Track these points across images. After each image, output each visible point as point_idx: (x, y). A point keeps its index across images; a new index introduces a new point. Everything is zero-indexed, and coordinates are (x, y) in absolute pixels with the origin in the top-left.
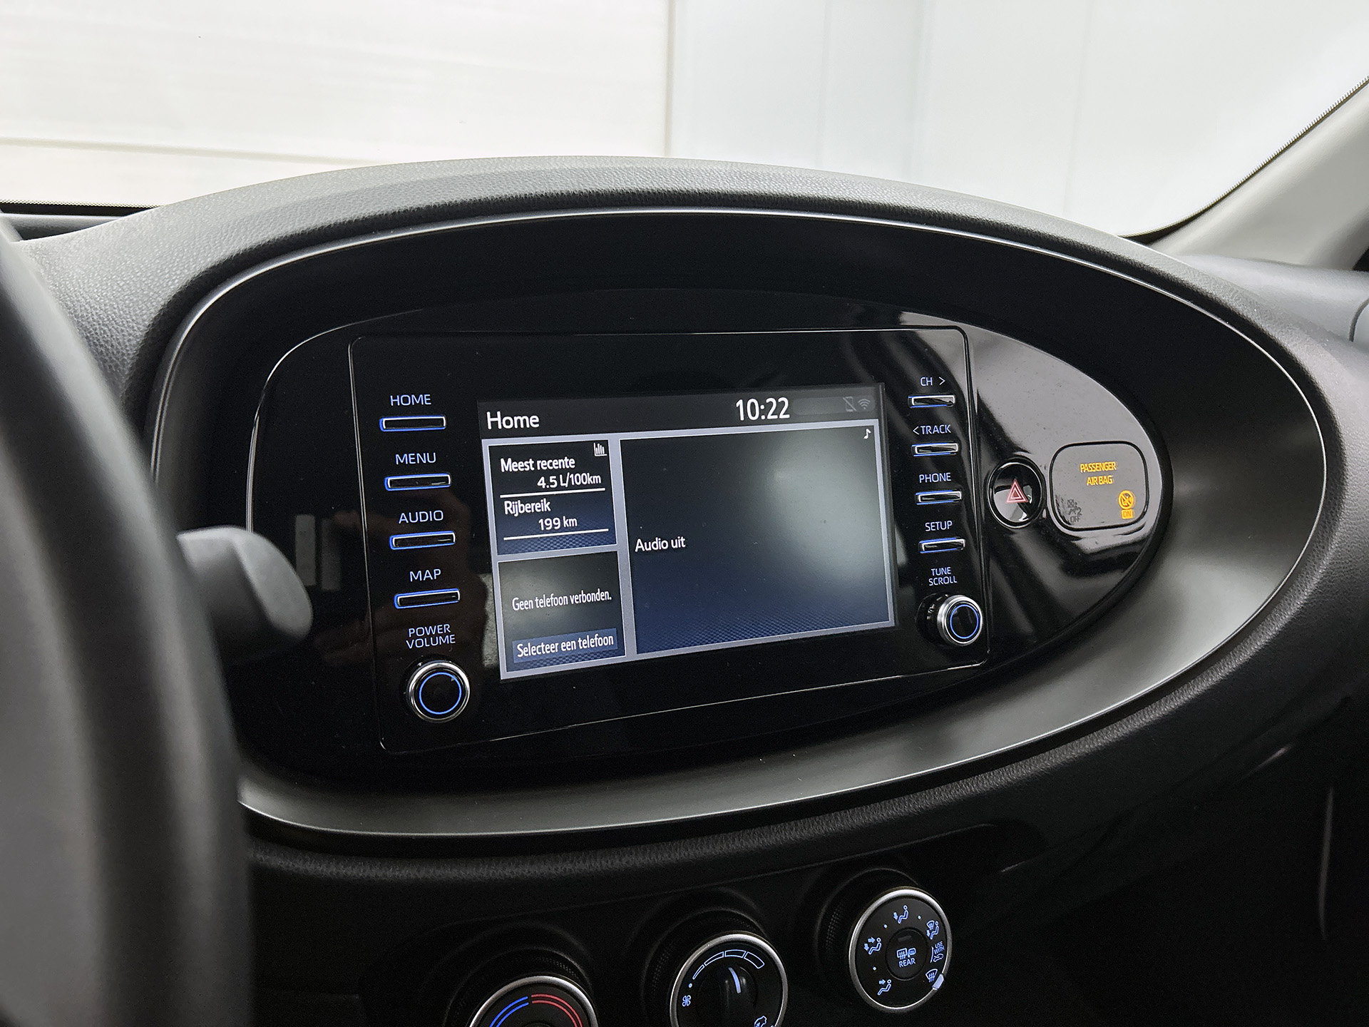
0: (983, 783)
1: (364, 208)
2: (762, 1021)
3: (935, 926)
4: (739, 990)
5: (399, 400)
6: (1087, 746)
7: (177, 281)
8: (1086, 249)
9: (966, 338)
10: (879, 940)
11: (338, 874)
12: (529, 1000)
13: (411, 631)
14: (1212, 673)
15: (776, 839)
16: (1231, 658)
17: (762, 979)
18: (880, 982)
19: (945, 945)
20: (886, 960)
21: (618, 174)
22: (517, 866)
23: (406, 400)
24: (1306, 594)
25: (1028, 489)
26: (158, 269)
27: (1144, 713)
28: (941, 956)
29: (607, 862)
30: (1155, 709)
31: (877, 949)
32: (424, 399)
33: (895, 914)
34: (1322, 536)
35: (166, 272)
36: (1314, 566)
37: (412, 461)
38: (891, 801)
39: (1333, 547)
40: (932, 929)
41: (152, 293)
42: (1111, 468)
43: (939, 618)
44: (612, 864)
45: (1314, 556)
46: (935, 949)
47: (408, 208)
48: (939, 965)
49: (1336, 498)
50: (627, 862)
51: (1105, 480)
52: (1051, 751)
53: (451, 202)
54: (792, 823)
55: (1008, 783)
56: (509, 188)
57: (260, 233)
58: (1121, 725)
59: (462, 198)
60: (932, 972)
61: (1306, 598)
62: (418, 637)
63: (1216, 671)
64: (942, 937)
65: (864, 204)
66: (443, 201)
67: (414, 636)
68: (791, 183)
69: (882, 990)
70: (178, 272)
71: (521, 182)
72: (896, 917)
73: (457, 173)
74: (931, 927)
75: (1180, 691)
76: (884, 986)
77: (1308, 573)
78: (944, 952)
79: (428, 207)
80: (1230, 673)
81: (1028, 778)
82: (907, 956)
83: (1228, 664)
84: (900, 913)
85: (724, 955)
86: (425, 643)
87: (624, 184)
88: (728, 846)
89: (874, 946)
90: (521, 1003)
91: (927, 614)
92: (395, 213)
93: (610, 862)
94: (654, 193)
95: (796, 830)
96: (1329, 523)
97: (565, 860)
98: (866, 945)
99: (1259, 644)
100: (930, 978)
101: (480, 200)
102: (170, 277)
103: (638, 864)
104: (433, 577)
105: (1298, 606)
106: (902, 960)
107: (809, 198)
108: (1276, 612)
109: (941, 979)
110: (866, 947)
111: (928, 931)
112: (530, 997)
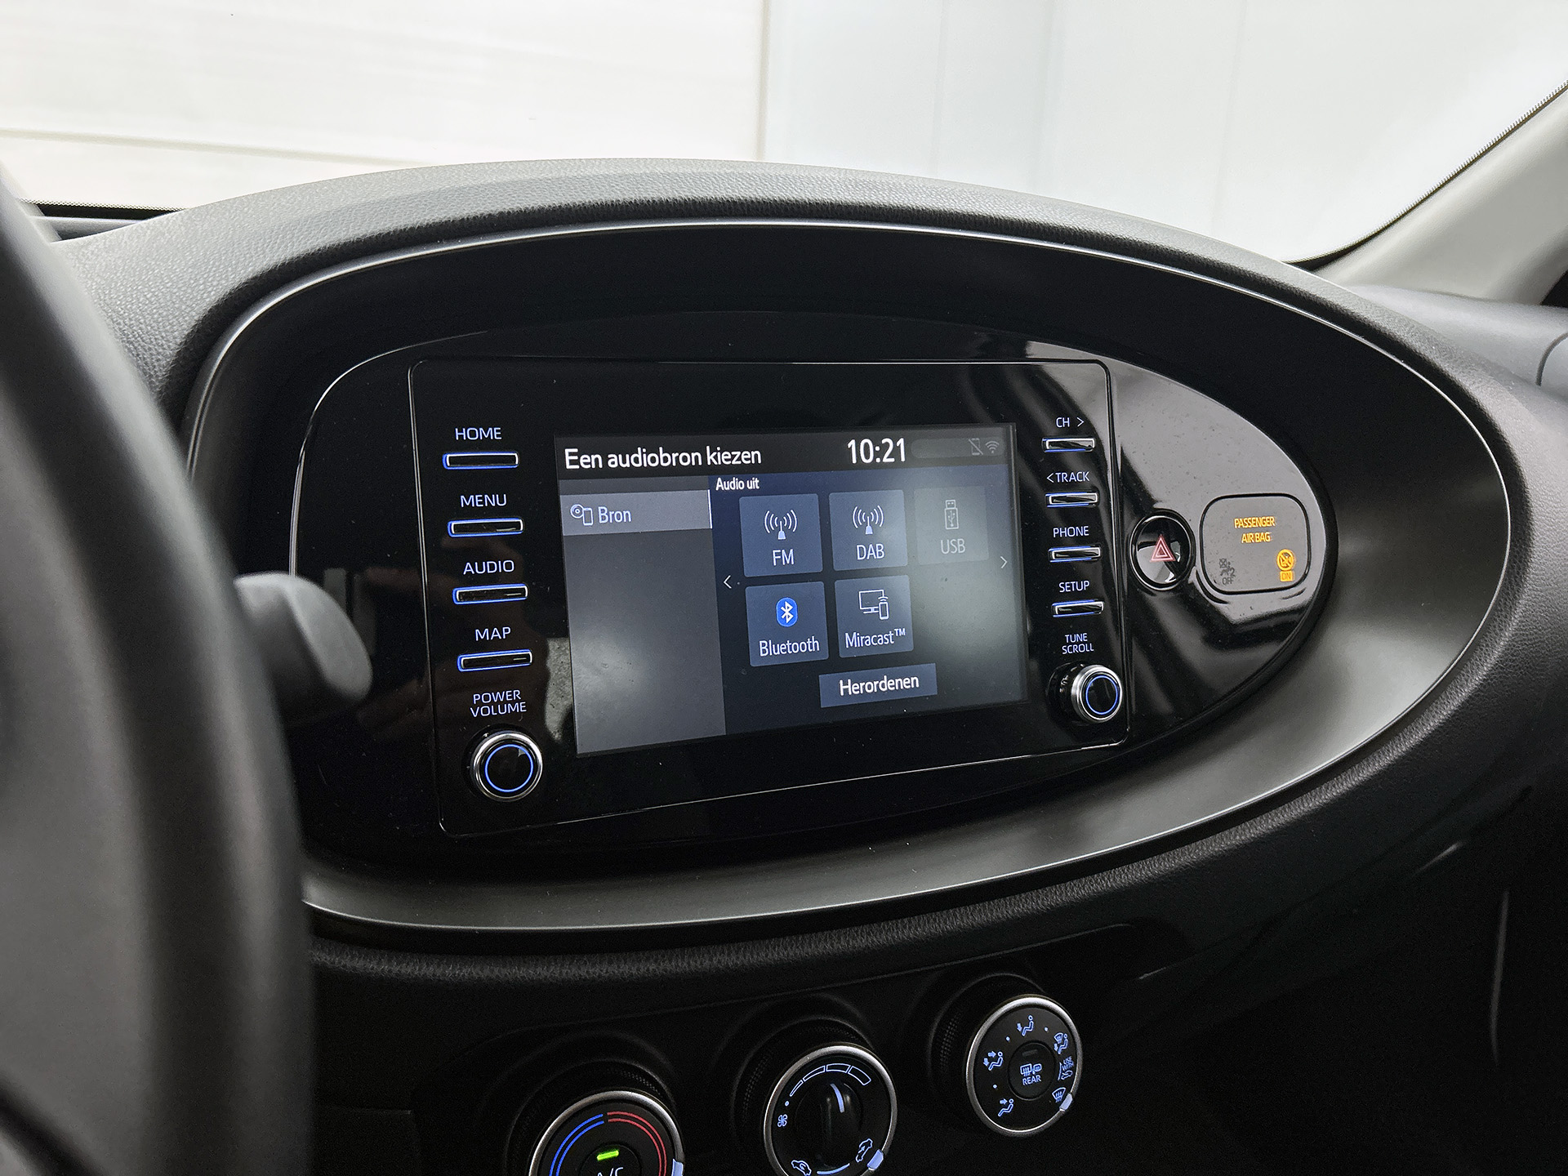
0: (1121, 878)
1: (428, 214)
2: (867, 1145)
3: (1064, 1039)
4: (842, 1109)
5: (465, 434)
6: (1238, 837)
7: (213, 293)
8: (1245, 276)
9: (1108, 373)
10: (1000, 1054)
11: (390, 971)
12: (605, 1118)
13: (476, 698)
14: (1379, 756)
15: (887, 939)
16: (1400, 740)
17: (868, 1097)
18: (1001, 1102)
19: (1074, 1060)
20: (1008, 1077)
21: (717, 181)
23: (473, 434)
24: (1485, 668)
25: (1176, 545)
26: (191, 279)
27: (1302, 800)
28: (1069, 1073)
29: (696, 962)
30: (1315, 797)
31: (998, 1064)
32: (494, 433)
33: (1019, 1025)
34: (1505, 604)
35: (201, 282)
36: (1495, 638)
37: (479, 503)
38: (1018, 897)
39: (1516, 616)
40: (1060, 1043)
41: (184, 307)
42: (1269, 523)
43: (1073, 691)
44: (701, 964)
45: (1495, 627)
46: (1063, 1065)
47: (478, 214)
48: (1068, 1083)
49: (1520, 562)
50: (719, 962)
51: (1261, 537)
52: (1198, 843)
53: (527, 208)
54: (906, 920)
55: (1149, 878)
56: (593, 194)
57: (308, 240)
58: (1276, 814)
59: (540, 204)
60: (1059, 1091)
61: (1485, 673)
62: (484, 704)
63: (1384, 754)
64: (1071, 1052)
65: (996, 219)
66: (518, 207)
67: (480, 703)
68: (914, 194)
69: (1004, 1110)
70: (215, 283)
71: (608, 187)
72: (1020, 1029)
73: (534, 177)
74: (1059, 1040)
75: (1344, 777)
76: (1006, 1106)
77: (1487, 645)
78: (1073, 1069)
79: (501, 213)
80: (1399, 757)
81: (1172, 872)
82: (1031, 1073)
83: (1397, 746)
84: (1025, 1023)
85: (826, 1069)
86: (491, 711)
87: (724, 192)
88: (832, 945)
89: (995, 1061)
90: (594, 1121)
91: (1059, 686)
92: (463, 219)
93: (699, 962)
94: (759, 202)
95: (910, 928)
96: (1513, 589)
97: (648, 959)
98: (986, 1059)
99: (1432, 724)
100: (1057, 1097)
101: (560, 206)
102: (205, 289)
103: (730, 964)
104: (502, 636)
105: (1477, 683)
106: (1026, 1077)
107: (934, 211)
108: (1452, 689)
109: (1069, 1099)
110: (986, 1062)
111: (1056, 1045)
112: (605, 1115)
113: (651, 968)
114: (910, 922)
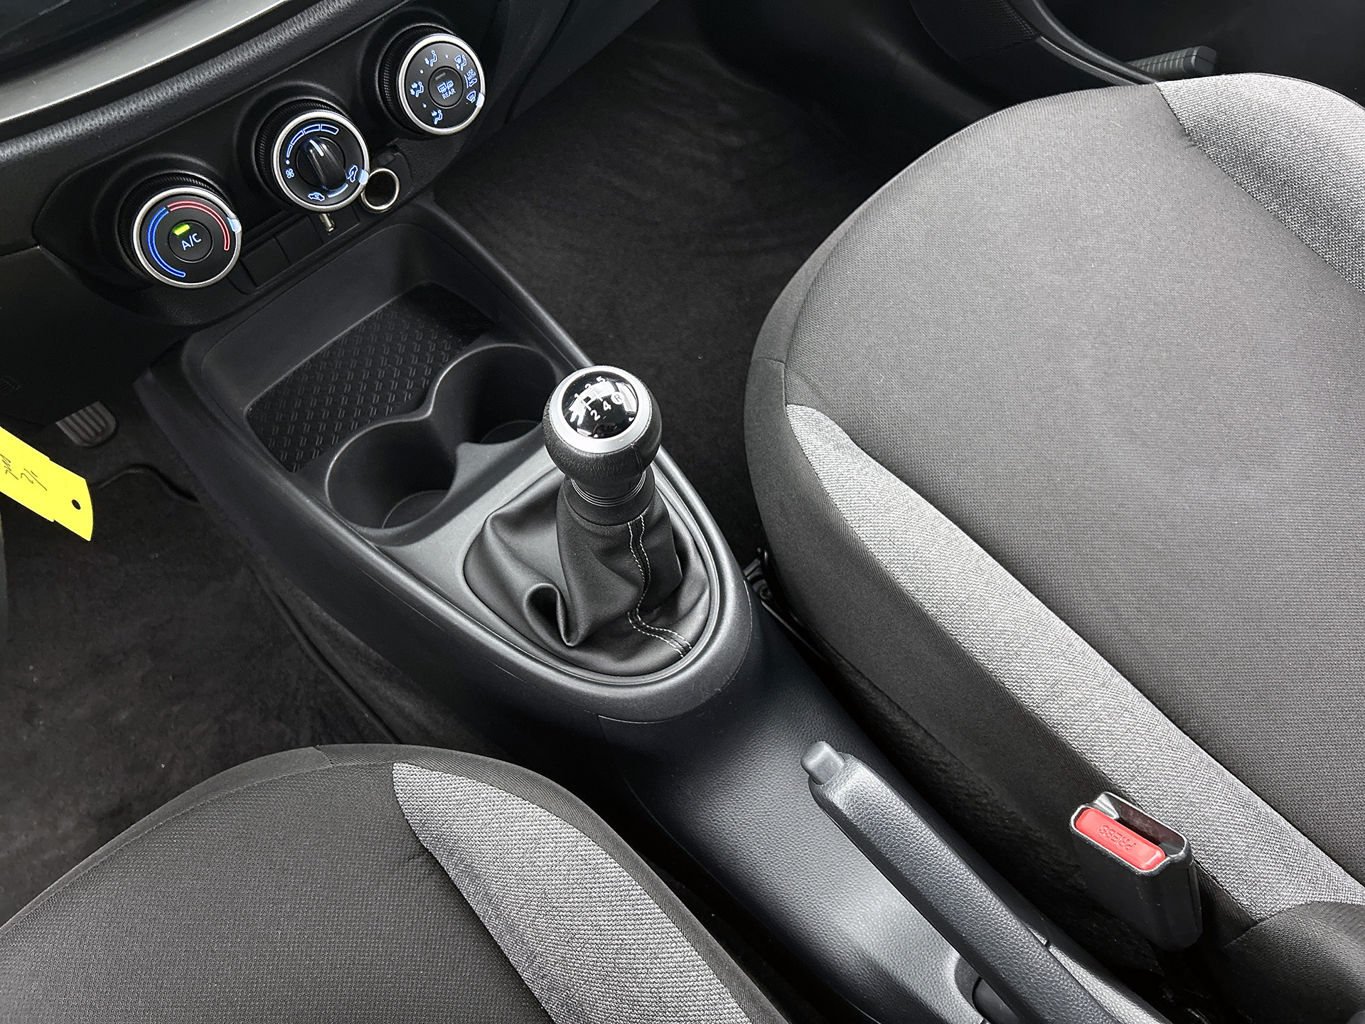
2: (354, 169)
3: (462, 59)
4: (323, 154)
10: (420, 84)
12: (166, 210)
15: (290, 34)
17: (341, 141)
18: (433, 115)
19: (476, 71)
20: (431, 97)
22: (93, 120)
28: (475, 80)
29: (162, 93)
31: (421, 91)
33: (426, 60)
40: (460, 63)
44: (167, 94)
46: (467, 77)
48: (477, 87)
50: (178, 88)
60: (471, 95)
64: (471, 66)
69: (438, 119)
72: (427, 62)
74: (459, 60)
76: (438, 116)
78: (477, 77)
82: (447, 89)
84: (430, 57)
85: (303, 132)
88: (253, 51)
89: (418, 89)
90: (162, 214)
93: (164, 94)
98: (412, 91)
100: (472, 99)
103: (187, 88)
106: (444, 93)
109: (483, 97)
110: (413, 93)
111: (457, 65)
112: (167, 208)
113: (133, 109)
114: (302, 16)
